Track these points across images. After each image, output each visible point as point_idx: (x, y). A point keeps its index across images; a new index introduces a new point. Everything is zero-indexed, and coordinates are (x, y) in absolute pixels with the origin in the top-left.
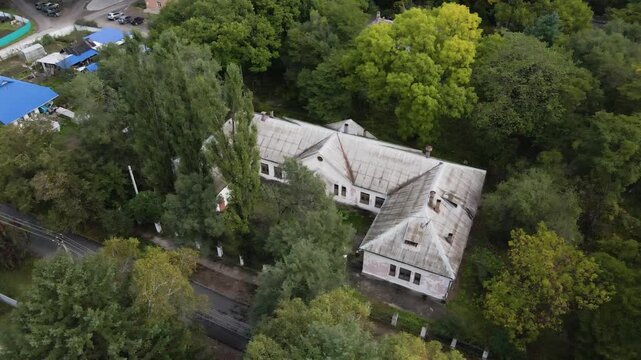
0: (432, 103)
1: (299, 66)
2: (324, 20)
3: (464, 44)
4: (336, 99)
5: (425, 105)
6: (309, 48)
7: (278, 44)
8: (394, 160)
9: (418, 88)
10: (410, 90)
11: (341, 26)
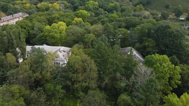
0: (58, 37)
1: (33, 38)
2: (37, 29)
3: (63, 27)
4: (41, 42)
5: (57, 37)
6: (35, 34)
7: (28, 34)
8: (54, 48)
9: (56, 35)
10: (54, 35)
11: (41, 29)
